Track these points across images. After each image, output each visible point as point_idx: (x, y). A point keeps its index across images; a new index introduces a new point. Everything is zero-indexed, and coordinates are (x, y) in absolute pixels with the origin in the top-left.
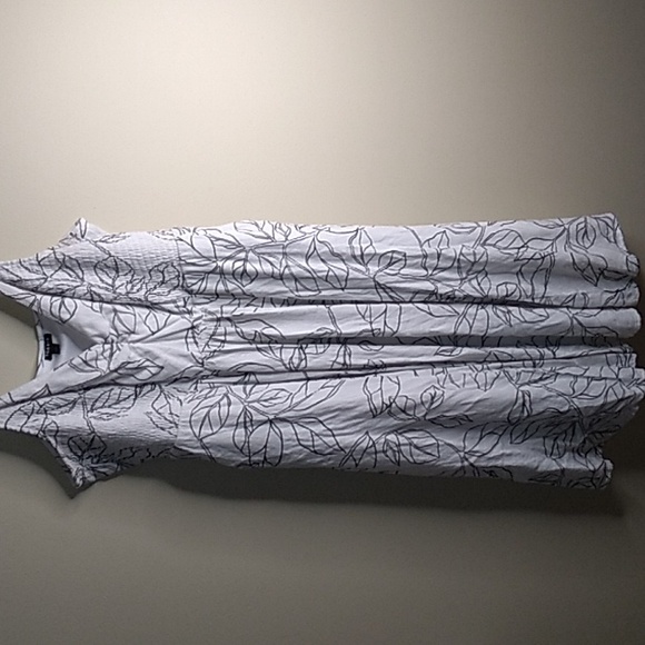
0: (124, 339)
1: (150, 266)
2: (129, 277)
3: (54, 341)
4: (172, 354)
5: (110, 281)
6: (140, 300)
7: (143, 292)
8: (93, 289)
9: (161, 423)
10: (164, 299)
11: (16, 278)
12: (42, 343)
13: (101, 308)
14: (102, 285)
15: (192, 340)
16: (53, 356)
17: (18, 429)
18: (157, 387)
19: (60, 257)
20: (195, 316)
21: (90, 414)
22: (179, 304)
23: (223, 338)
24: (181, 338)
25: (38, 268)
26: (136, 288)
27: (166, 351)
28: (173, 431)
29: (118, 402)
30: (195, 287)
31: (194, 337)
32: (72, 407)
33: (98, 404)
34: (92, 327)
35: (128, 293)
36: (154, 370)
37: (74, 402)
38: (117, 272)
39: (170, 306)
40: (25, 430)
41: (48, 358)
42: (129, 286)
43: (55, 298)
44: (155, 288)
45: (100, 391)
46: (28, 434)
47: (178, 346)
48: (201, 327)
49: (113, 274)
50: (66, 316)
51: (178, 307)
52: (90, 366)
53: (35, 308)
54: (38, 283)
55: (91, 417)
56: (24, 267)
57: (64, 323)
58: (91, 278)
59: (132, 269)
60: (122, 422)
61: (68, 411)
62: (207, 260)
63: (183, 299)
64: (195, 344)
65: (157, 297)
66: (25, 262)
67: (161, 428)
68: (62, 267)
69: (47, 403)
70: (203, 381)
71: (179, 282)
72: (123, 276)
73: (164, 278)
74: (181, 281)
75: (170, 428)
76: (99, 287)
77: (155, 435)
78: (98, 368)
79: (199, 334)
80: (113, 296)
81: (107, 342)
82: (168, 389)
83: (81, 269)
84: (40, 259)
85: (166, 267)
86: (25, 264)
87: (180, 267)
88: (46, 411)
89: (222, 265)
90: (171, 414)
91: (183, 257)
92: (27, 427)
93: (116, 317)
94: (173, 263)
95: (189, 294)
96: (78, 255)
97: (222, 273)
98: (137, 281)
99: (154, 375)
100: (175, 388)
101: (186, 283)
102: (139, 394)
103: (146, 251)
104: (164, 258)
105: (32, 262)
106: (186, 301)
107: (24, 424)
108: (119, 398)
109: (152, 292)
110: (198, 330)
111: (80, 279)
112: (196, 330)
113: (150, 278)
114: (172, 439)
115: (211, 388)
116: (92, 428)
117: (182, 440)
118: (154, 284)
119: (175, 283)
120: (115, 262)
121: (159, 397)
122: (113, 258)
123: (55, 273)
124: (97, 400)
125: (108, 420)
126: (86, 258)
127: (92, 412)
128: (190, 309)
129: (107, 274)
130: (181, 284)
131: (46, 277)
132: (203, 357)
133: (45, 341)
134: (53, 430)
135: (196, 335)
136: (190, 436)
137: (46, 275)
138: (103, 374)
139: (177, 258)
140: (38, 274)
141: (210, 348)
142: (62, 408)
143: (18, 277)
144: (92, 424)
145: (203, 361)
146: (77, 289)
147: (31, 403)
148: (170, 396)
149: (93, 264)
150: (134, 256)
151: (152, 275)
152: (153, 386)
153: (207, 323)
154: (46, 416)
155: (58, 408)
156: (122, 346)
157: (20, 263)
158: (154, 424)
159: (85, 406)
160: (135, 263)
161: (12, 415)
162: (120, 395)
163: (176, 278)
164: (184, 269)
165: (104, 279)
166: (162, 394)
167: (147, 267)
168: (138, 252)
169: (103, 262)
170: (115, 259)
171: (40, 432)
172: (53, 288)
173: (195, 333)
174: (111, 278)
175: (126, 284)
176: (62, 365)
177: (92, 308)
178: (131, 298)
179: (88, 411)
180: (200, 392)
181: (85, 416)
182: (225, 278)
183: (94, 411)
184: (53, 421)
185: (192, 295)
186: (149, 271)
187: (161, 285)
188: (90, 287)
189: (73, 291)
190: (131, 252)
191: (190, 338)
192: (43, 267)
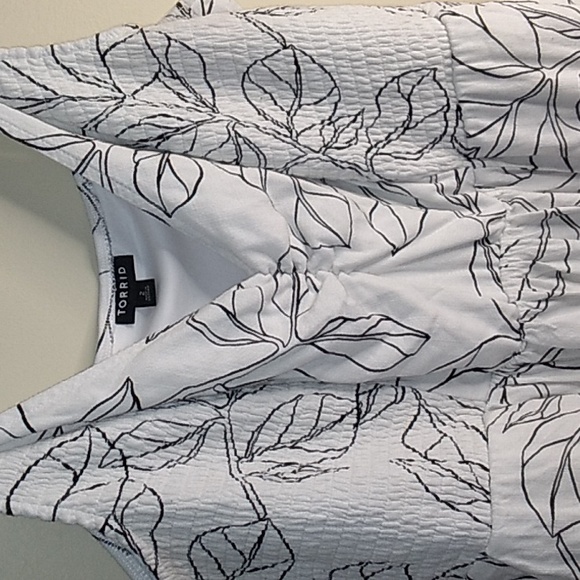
1: (381, 77)
2: (326, 109)
4: (443, 303)
5: (282, 118)
6: (355, 167)
7: (360, 148)
10: (410, 168)
11: (40, 94)
12: (108, 280)
13: (264, 180)
14: (262, 124)
15: (487, 271)
17: (47, 513)
18: (409, 394)
19: (158, 43)
20: (487, 211)
21: (245, 466)
22: (446, 183)
23: (561, 266)
25: (95, 71)
26: (343, 138)
27: (430, 294)
28: (481, 510)
29: (315, 432)
31: (490, 265)
32: (197, 448)
33: (266, 439)
35: (327, 146)
37: (202, 432)
38: (298, 93)
39: (425, 189)
40: (67, 513)
41: (126, 318)
42: (329, 132)
43: (141, 154)
44: (388, 140)
45: (267, 401)
46: (77, 524)
47: (454, 282)
48: (506, 241)
49: (287, 100)
52: (249, 331)
54: (99, 107)
55: (250, 474)
56: (64, 67)
57: (170, 216)
58: (234, 106)
59: (336, 86)
60: (337, 485)
61: (185, 459)
62: (519, 64)
63: (453, 172)
64: (493, 282)
65: (394, 163)
66: (66, 53)
67: (446, 503)
68: (160, 75)
69: (129, 433)
70: (519, 380)
71: (447, 126)
72: (312, 107)
73: (410, 114)
74: (452, 124)
75: (469, 503)
76: (257, 127)
77: (432, 521)
78: (265, 335)
79: (502, 256)
80: (292, 154)
81: (282, 268)
82: (436, 399)
83: (207, 82)
84: (107, 48)
85: (419, 83)
86: (64, 57)
87: (452, 81)
88: (124, 459)
89: (554, 79)
90: (467, 462)
91: (462, 53)
92: (71, 507)
93: (300, 204)
94: (435, 70)
95: (469, 160)
96: (200, 40)
97: (551, 102)
98: (347, 121)
99: (407, 356)
100: (451, 398)
101: (463, 128)
102: (366, 413)
103: (371, 38)
104: (415, 58)
105: (83, 53)
106: (461, 176)
107: (63, 498)
108: (317, 421)
109: (381, 151)
110: (499, 246)
111: (207, 106)
112: (493, 246)
113: (376, 114)
114: (478, 534)
115: (541, 397)
116: (260, 503)
117: (509, 537)
118: (385, 129)
119: (436, 129)
120: (296, 63)
121: (415, 419)
122: (290, 51)
123: (142, 88)
124: (262, 425)
125: (301, 479)
126: (224, 49)
127: (251, 460)
128: (473, 195)
129: (273, 98)
130: (450, 130)
131: (121, 95)
132: (522, 314)
133: (117, 275)
134: (146, 514)
135: (495, 260)
136: (530, 525)
137: (120, 91)
138: (282, 350)
139: (446, 58)
140: (100, 86)
141: (534, 290)
142: (170, 448)
143: (46, 89)
144: (257, 493)
145: (522, 325)
146: (200, 128)
147: (82, 435)
148: (442, 417)
149: (240, 67)
150: (344, 48)
151: (381, 106)
152: (400, 391)
153: (520, 228)
154: (127, 473)
155: (159, 448)
156: (322, 279)
157: (53, 54)
158: (427, 490)
159: (230, 445)
160: (342, 69)
161: (28, 471)
162: (320, 412)
163: (442, 114)
164: (463, 87)
165: (266, 111)
166: (423, 411)
167: (373, 81)
168: (352, 40)
169: (265, 62)
170: (295, 56)
171: (111, 522)
172: (139, 124)
173: (491, 254)
174: (283, 110)
175: (320, 127)
176: (168, 328)
177: (242, 177)
178: (333, 161)
179: (240, 458)
180: (520, 406)
181: (235, 471)
182: (556, 115)
183: (256, 457)
184: (146, 487)
185: (475, 162)
186: (377, 92)
187: (403, 133)
188: (233, 128)
189: (192, 134)
190: (333, 38)
191: (480, 265)
192: (112, 70)
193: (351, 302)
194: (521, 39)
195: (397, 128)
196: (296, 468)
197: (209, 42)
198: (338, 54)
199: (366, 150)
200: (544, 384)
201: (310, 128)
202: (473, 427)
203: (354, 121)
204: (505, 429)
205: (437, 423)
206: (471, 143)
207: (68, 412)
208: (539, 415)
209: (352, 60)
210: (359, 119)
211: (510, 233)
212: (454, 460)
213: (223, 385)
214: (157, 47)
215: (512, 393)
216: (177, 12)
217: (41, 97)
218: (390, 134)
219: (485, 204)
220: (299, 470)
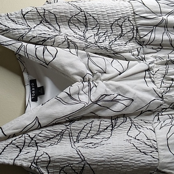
1: (112, 20)
4: (137, 89)
5: (82, 34)
6: (106, 48)
7: (107, 43)
8: (69, 38)
10: (123, 48)
12: (28, 88)
13: (77, 53)
15: (149, 80)
16: (39, 97)
17: (11, 162)
18: (128, 120)
19: (41, 11)
20: (148, 61)
22: (134, 53)
23: (173, 77)
24: (141, 78)
25: (21, 21)
26: (101, 40)
29: (98, 133)
31: (150, 77)
35: (97, 42)
37: (62, 134)
38: (86, 26)
42: (97, 38)
44: (116, 40)
45: (83, 123)
47: (140, 83)
48: (155, 70)
49: (83, 28)
51: (134, 55)
52: (75, 100)
53: (22, 53)
54: (23, 32)
55: (78, 147)
56: (11, 20)
57: (48, 65)
58: (66, 31)
59: (98, 24)
60: (107, 148)
61: (56, 143)
62: (155, 14)
63: (137, 49)
64: (152, 83)
65: (118, 47)
66: (12, 15)
67: (143, 152)
68: (42, 22)
69: (38, 135)
70: (163, 114)
71: (134, 35)
72: (91, 30)
73: (122, 32)
74: (135, 34)
75: (151, 153)
76: (74, 37)
77: (140, 159)
78: (80, 101)
79: (154, 74)
80: (85, 45)
81: (85, 80)
82: (137, 120)
83: (57, 23)
84: (25, 13)
85: (124, 21)
86: (11, 17)
87: (134, 21)
88: (37, 143)
89: (166, 19)
90: (149, 139)
91: (137, 12)
92: (19, 160)
93: (89, 60)
94: (129, 17)
95: (141, 45)
96: (55, 10)
97: (166, 26)
98: (102, 34)
99: (127, 106)
100: (142, 120)
101: (139, 35)
102: (115, 126)
103: (108, 8)
104: (122, 14)
105: (18, 15)
106: (139, 51)
107: (17, 157)
108: (99, 129)
109: (114, 43)
110: (153, 72)
111: (58, 31)
112: (151, 72)
113: (111, 32)
114: (155, 162)
115: (170, 118)
116: (82, 156)
118: (114, 37)
119: (130, 36)
120: (85, 16)
121: (131, 128)
122: (83, 13)
123: (37, 26)
124: (81, 131)
125: (95, 148)
126: (62, 12)
127: (78, 142)
128: (143, 56)
129: (78, 28)
130: (135, 36)
132: (162, 92)
134: (45, 161)
135: (152, 76)
136: (171, 158)
137: (30, 27)
138: (86, 105)
139: (132, 13)
140: (23, 25)
141: (165, 84)
142: (51, 140)
143: (6, 26)
144: (81, 152)
145: (162, 95)
146: (56, 37)
147: (22, 136)
148: (139, 126)
149: (68, 18)
150: (100, 11)
151: (113, 29)
152: (125, 118)
153: (159, 66)
154: (37, 148)
155: (48, 140)
156: (98, 83)
157: (8, 16)
158: (137, 149)
159: (71, 138)
160: (100, 18)
161: (4, 149)
162: (100, 126)
163: (132, 31)
164: (138, 22)
165: (76, 32)
166: (133, 125)
167: (110, 21)
168: (102, 9)
169: (75, 16)
170: (85, 14)
171: (33, 164)
172: (36, 37)
173: (151, 74)
174: (82, 31)
175: (94, 36)
176: (49, 100)
177: (70, 52)
178: (99, 46)
179: (75, 142)
180: (164, 122)
181: (73, 146)
182: (168, 30)
183: (80, 142)
184: (44, 152)
185: (143, 46)
186: (111, 25)
187: (120, 38)
188: (66, 37)
189: (53, 39)
190: (97, 8)
191: (148, 78)
192: (27, 20)
193: (108, 89)
194: (155, 7)
195: (118, 36)
197: (57, 11)
198: (98, 13)
199: (109, 43)
200: (171, 114)
201: (91, 37)
202: (150, 129)
203: (104, 34)
204: (160, 128)
205: (138, 128)
206: (141, 40)
207: (17, 129)
208: (171, 124)
209: (103, 15)
210: (106, 33)
211: (156, 67)
212: (145, 139)
213: (68, 118)
214: (41, 13)
215: (161, 118)
217: (4, 29)
218: (116, 38)
219: (148, 59)
220: (94, 145)
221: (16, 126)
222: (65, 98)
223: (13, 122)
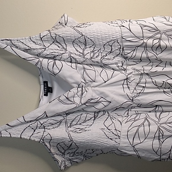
0: (89, 85)
1: (105, 42)
2: (92, 49)
3: (49, 85)
4: (115, 94)
5: (81, 51)
6: (98, 62)
7: (99, 58)
8: (72, 55)
9: (111, 135)
10: (111, 62)
11: (27, 48)
13: (76, 67)
14: (77, 53)
15: (126, 86)
16: (49, 94)
17: (28, 138)
18: (106, 113)
19: (54, 36)
20: (128, 72)
21: (69, 129)
22: (119, 65)
23: (144, 85)
24: (121, 85)
25: (40, 42)
26: (96, 55)
27: (112, 92)
28: (117, 140)
29: (85, 121)
30: (129, 55)
31: (127, 84)
32: (59, 125)
33: (74, 123)
34: (71, 77)
35: (91, 58)
36: (106, 104)
37: (61, 122)
38: (86, 45)
39: (114, 66)
40: (32, 138)
41: (46, 95)
42: (92, 54)
43: (50, 60)
44: (106, 55)
45: (75, 115)
46: (34, 140)
47: (118, 89)
49: (83, 47)
50: (56, 71)
52: (71, 101)
53: (39, 66)
54: (40, 51)
55: (70, 131)
56: (33, 41)
57: (55, 75)
58: (70, 49)
59: (94, 44)
60: (88, 134)
61: (57, 127)
62: (138, 38)
63: (121, 62)
64: (128, 88)
65: (107, 61)
66: (33, 38)
67: (110, 139)
68: (54, 42)
69: (45, 122)
70: (132, 110)
71: (120, 52)
72: (89, 48)
73: (112, 49)
74: (121, 52)
75: (115, 139)
76: (76, 54)
77: (107, 142)
78: (74, 102)
80: (83, 60)
81: (79, 87)
82: (112, 114)
83: (65, 43)
84: (42, 37)
85: (114, 43)
86: (33, 39)
87: (122, 42)
88: (44, 127)
89: (146, 42)
90: (116, 130)
91: (124, 36)
92: (33, 137)
93: (84, 72)
94: (118, 40)
95: (125, 59)
96: (63, 35)
97: (145, 47)
98: (96, 51)
99: (106, 106)
100: (116, 114)
101: (124, 52)
102: (97, 117)
103: (103, 33)
104: (113, 37)
105: (37, 38)
106: (123, 63)
107: (32, 135)
108: (85, 119)
109: (104, 58)
110: (130, 80)
111: (64, 49)
112: (129, 80)
113: (104, 49)
114: (117, 145)
115: (136, 114)
116: (71, 138)
117: (123, 146)
118: (106, 53)
119: (118, 53)
120: (85, 39)
121: (107, 118)
122: (84, 37)
123: (50, 45)
124: (73, 120)
125: (80, 133)
126: (69, 36)
127: (71, 127)
128: (125, 68)
129: (80, 46)
130: (121, 53)
131: (45, 48)
132: (133, 96)
133: (44, 85)
134: (48, 139)
135: (129, 83)
136: (128, 144)
137: (45, 47)
138: (78, 106)
139: (121, 37)
140: (40, 45)
141: (137, 91)
142: (54, 125)
143: (29, 47)
144: (71, 135)
145: (133, 99)
146: (63, 55)
147: (36, 122)
148: (113, 118)
149: (72, 40)
150: (96, 36)
151: (105, 48)
152: (104, 112)
153: (135, 76)
154: (45, 130)
155: (51, 125)
156: (88, 89)
157: (30, 39)
158: (106, 136)
159: (66, 124)
160: (96, 40)
161: (25, 129)
162: (86, 117)
163: (119, 49)
164: (124, 44)
165: (78, 50)
166: (109, 117)
167: (103, 43)
168: (98, 34)
169: (78, 39)
170: (85, 38)
171: (41, 140)
172: (49, 54)
173: (128, 82)
174: (82, 49)
175: (90, 53)
176: (54, 100)
177: (71, 66)
178: (93, 61)
179: (68, 127)
180: (131, 116)
181: (67, 130)
182: (147, 50)
183: (72, 127)
184: (48, 133)
185: (127, 60)
186: (104, 45)
187: (110, 53)
188: (70, 54)
189: (61, 56)
190: (94, 33)
191: (125, 85)
192: (43, 41)
194: (139, 33)
195: (108, 53)
196: (80, 129)
197: (65, 35)
198: (95, 37)
199: (101, 58)
200: (137, 111)
201: (88, 53)
202: (120, 121)
203: (98, 51)
205: (112, 119)
206: (126, 56)
207: (33, 118)
208: (134, 119)
209: (98, 38)
210: (100, 51)
211: (133, 77)
212: (113, 129)
213: (65, 113)
214: (53, 37)
215: (130, 113)
216: (59, 24)
217: (28, 49)
218: (107, 54)
219: (128, 70)
220: (81, 130)
221: (32, 116)
222: (64, 100)
223: (30, 113)
